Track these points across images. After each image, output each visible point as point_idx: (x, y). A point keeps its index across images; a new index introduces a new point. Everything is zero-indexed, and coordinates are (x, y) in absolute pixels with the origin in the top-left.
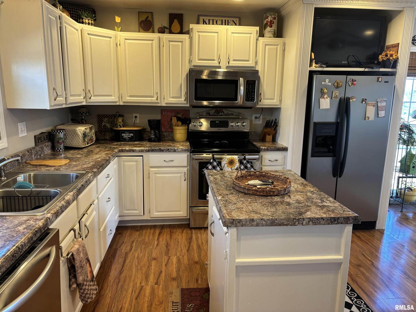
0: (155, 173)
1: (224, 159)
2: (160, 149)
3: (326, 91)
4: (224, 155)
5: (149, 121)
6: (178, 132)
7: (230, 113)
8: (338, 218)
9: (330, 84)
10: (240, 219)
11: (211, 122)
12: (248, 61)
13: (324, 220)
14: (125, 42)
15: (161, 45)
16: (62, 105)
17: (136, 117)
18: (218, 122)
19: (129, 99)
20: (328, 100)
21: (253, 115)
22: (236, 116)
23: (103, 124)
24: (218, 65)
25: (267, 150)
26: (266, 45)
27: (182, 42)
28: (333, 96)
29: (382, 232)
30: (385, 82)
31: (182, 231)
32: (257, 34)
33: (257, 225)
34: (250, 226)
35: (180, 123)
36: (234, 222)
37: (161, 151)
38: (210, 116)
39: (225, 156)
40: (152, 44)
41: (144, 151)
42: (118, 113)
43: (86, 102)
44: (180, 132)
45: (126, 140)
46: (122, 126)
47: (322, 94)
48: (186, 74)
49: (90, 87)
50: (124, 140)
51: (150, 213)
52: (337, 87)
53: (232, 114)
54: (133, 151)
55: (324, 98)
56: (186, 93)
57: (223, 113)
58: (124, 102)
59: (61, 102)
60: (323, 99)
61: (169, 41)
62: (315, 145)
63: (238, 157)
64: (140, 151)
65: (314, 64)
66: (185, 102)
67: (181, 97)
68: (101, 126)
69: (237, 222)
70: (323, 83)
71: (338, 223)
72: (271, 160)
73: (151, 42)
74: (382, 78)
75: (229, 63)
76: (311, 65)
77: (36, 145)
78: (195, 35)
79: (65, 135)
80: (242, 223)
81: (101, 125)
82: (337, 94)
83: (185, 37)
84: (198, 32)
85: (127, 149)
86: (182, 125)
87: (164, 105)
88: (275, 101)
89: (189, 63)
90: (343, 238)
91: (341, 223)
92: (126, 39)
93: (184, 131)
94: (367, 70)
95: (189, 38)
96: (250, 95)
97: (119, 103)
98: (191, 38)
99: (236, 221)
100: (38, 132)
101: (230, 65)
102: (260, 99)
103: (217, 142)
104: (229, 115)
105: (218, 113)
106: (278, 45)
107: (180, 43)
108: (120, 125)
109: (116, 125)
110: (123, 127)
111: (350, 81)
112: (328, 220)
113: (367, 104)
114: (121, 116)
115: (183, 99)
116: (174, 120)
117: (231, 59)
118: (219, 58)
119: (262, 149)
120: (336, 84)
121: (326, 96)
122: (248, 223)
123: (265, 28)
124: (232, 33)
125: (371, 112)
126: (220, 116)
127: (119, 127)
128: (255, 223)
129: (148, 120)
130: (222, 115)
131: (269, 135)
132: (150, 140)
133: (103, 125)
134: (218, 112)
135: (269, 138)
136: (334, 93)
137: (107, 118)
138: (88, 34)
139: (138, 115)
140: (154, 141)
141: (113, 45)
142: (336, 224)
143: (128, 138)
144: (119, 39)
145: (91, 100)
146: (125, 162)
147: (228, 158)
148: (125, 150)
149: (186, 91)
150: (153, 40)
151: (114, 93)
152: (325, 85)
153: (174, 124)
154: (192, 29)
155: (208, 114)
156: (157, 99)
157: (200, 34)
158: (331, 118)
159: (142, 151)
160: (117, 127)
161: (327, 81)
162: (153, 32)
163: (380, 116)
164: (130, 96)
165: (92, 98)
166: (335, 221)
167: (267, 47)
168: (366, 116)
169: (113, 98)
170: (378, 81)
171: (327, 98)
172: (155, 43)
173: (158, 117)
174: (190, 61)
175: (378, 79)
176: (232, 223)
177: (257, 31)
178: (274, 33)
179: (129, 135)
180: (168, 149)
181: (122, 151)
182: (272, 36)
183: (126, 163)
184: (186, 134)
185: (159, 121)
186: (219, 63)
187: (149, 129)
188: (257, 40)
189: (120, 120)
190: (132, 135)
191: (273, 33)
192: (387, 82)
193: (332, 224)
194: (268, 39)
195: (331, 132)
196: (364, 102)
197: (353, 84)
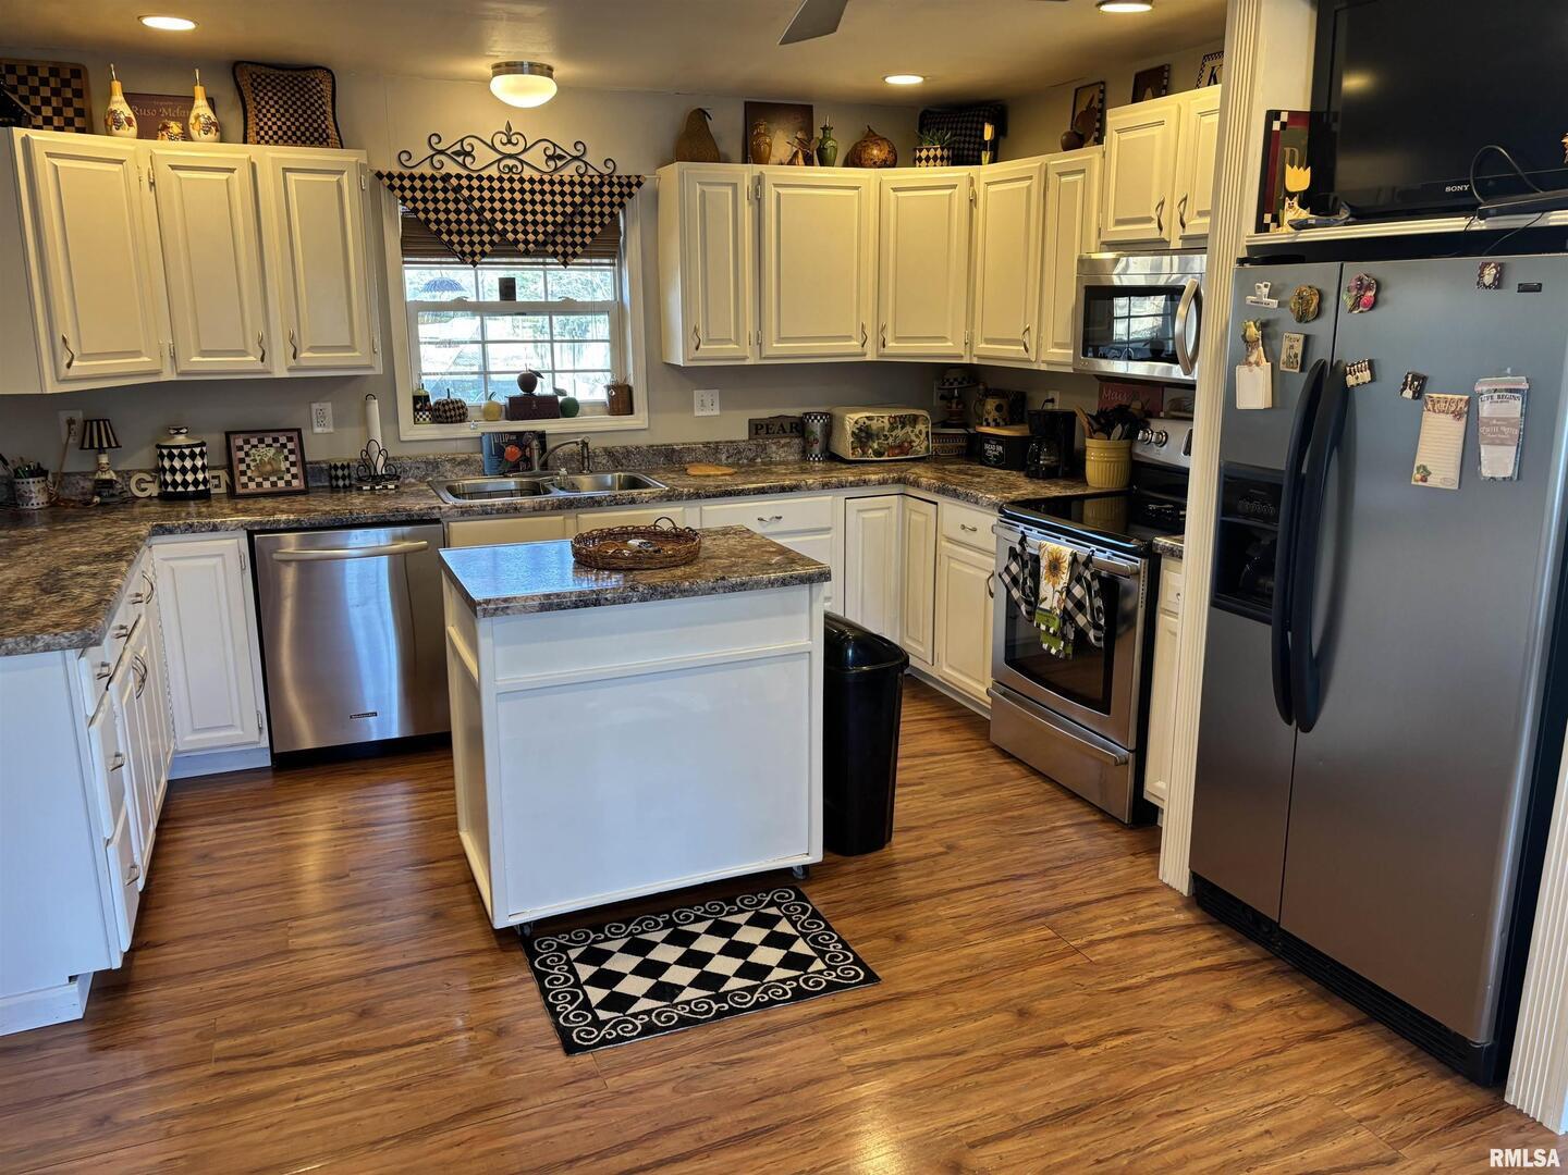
0: (948, 557)
2: (955, 490)
3: (1257, 332)
9: (1274, 302)
14: (986, 191)
17: (1053, 400)
24: (1156, 235)
27: (1085, 170)
28: (1283, 356)
30: (1523, 287)
37: (956, 497)
40: (1029, 189)
44: (1097, 458)
45: (990, 461)
46: (992, 424)
47: (1247, 345)
52: (1300, 317)
54: (920, 486)
55: (1250, 363)
58: (978, 357)
59: (730, 354)
60: (1246, 368)
61: (1060, 174)
64: (930, 490)
67: (1065, 345)
70: (1249, 298)
75: (1183, 225)
77: (749, 438)
78: (1112, 143)
82: (1298, 347)
84: (1118, 130)
95: (1101, 156)
97: (971, 359)
98: (1104, 157)
100: (764, 414)
101: (1189, 232)
107: (1080, 178)
108: (986, 420)
109: (980, 417)
110: (997, 425)
113: (1424, 404)
115: (1069, 351)
118: (1161, 210)
120: (1294, 303)
121: (1256, 355)
124: (1201, 114)
136: (1286, 345)
138: (895, 190)
143: (995, 456)
144: (978, 184)
150: (1031, 178)
151: (953, 332)
152: (1257, 308)
154: (1108, 124)
156: (1026, 351)
157: (1122, 137)
159: (935, 490)
160: (980, 425)
161: (1264, 290)
164: (988, 341)
168: (1417, 465)
169: (950, 344)
171: (1257, 364)
174: (1098, 231)
175: (1481, 271)
179: (996, 450)
180: (967, 495)
183: (912, 516)
186: (1161, 227)
190: (1000, 448)
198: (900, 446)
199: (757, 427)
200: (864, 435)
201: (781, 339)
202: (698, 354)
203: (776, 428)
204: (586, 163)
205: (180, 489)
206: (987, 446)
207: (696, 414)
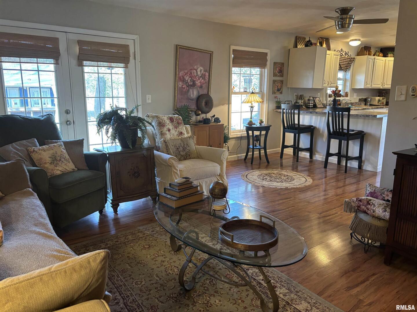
16: (369, 87)
43: (382, 88)
49: (385, 82)
59: (369, 86)
77: (359, 102)
79: (371, 100)
100: (361, 98)
138: (388, 61)
145: (384, 87)
165: (385, 86)
198: (383, 103)
199: (360, 100)
200: (379, 101)
201: (374, 84)
202: (366, 86)
203: (362, 100)
204: (348, 55)
205: (309, 106)
207: (354, 97)
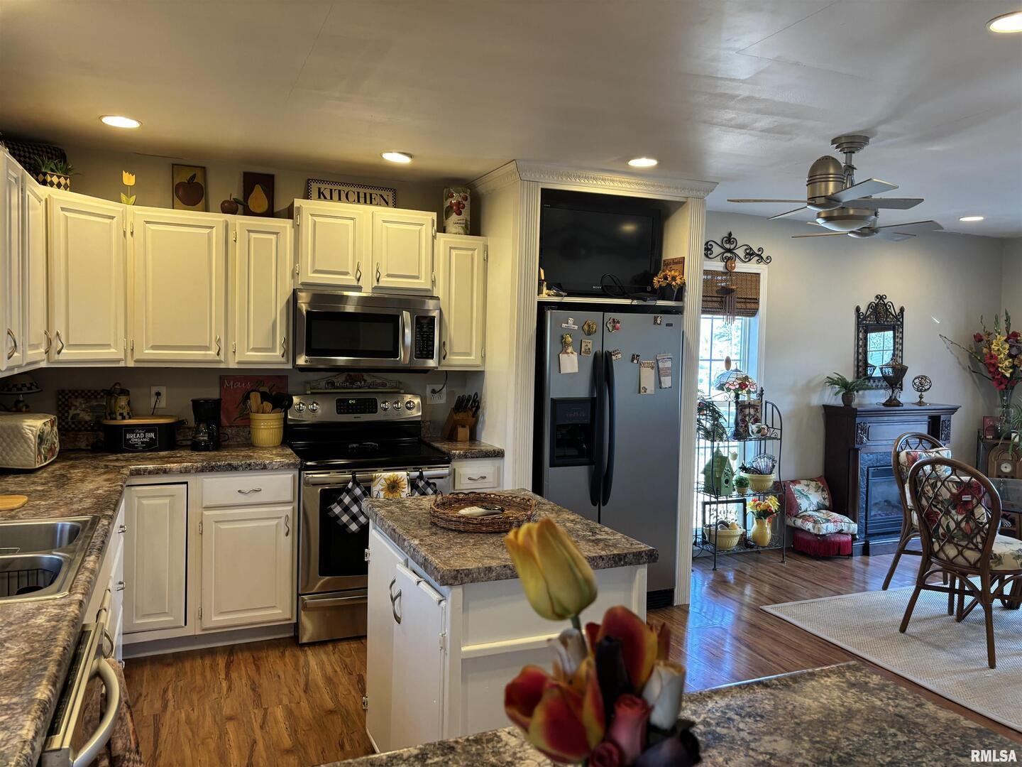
0: (216, 522)
1: (377, 480)
2: (230, 465)
3: (570, 339)
4: (376, 471)
5: (196, 404)
6: (262, 425)
7: (379, 381)
8: (625, 555)
9: (576, 327)
10: (468, 570)
11: (338, 401)
12: (417, 278)
13: (603, 560)
14: (145, 228)
15: (231, 239)
16: (13, 368)
17: (158, 394)
18: (354, 402)
19: (148, 354)
20: (575, 357)
21: (428, 386)
22: (392, 388)
23: (72, 412)
24: (355, 283)
25: (465, 457)
26: (451, 248)
27: (277, 233)
28: (583, 349)
29: (685, 609)
30: (667, 325)
31: (280, 654)
32: (433, 226)
33: (498, 578)
34: (486, 581)
35: (268, 405)
36: (459, 575)
37: (231, 470)
38: (334, 389)
39: (380, 474)
40: (209, 236)
41: (193, 471)
42: (120, 385)
44: (267, 427)
45: (138, 448)
46: (127, 417)
47: (564, 345)
48: (285, 300)
50: (132, 448)
51: (201, 618)
52: (589, 333)
53: (384, 385)
54: (165, 472)
55: (568, 353)
56: (286, 341)
57: (363, 383)
58: (137, 361)
60: (566, 355)
61: (249, 231)
62: (556, 443)
63: (408, 475)
64: (181, 472)
65: (545, 290)
66: (283, 360)
67: (273, 349)
68: (67, 418)
69: (463, 575)
70: (564, 325)
71: (625, 564)
72: (474, 477)
73: (207, 231)
74: (661, 318)
75: (378, 281)
76: (540, 292)
78: (307, 221)
80: (473, 576)
81: (66, 415)
82: (590, 346)
83: (285, 224)
84: (312, 215)
85: (150, 467)
86: (273, 409)
87: (233, 365)
88: (472, 358)
89: (293, 276)
90: (634, 592)
91: (631, 564)
92: (147, 222)
93: (277, 423)
94: (635, 302)
95: (293, 227)
96: (423, 345)
97: (125, 363)
98: (297, 228)
99: (461, 574)
101: (381, 284)
102: (443, 354)
103: (355, 445)
104: (376, 385)
105: (352, 383)
106: (474, 250)
107: (273, 237)
108: (121, 414)
109: (113, 413)
110: (130, 418)
111: (610, 323)
112: (610, 559)
113: (641, 364)
114: (125, 392)
115: (278, 352)
116: (255, 399)
117: (383, 273)
118: (358, 269)
119: (455, 454)
120: (586, 327)
121: (570, 349)
122: (482, 575)
123: (447, 216)
124: (384, 221)
125: (648, 378)
126: (356, 388)
127: (120, 417)
128: (494, 574)
129: (192, 401)
130: (360, 388)
131: (464, 426)
132: (196, 447)
133: (71, 415)
134: (352, 381)
135: (463, 433)
136: (583, 345)
137: (83, 397)
138: (63, 209)
139: (163, 390)
140: (206, 449)
141: (115, 235)
142: (623, 565)
143: (142, 443)
144: (130, 219)
145: (61, 357)
146: (141, 499)
147: (386, 477)
148: (145, 470)
149: (284, 335)
150: (212, 228)
151: (116, 341)
152: (568, 329)
153: (254, 408)
154: (299, 208)
155: (330, 385)
156: (218, 354)
157: (317, 219)
158: (582, 390)
159: (186, 471)
160: (115, 419)
161: (571, 322)
162: (206, 209)
163: (663, 386)
164: (154, 347)
165: (64, 351)
166: (620, 560)
167: (454, 252)
168: (642, 387)
169: (113, 350)
170: (655, 322)
171: (572, 353)
172: (218, 234)
173: (213, 393)
174: (295, 274)
175: (656, 319)
176: (455, 578)
177: (433, 220)
178: (466, 227)
179: (145, 437)
180: (250, 465)
181: (138, 473)
182: (462, 231)
183: (145, 502)
184: (282, 430)
185: (217, 403)
186: (359, 280)
187: (191, 422)
188: (434, 237)
189: (123, 401)
190: (152, 435)
191: (464, 226)
192: (671, 325)
193: (616, 566)
194: (454, 238)
195: (582, 417)
196: (635, 361)
197: (614, 328)
198: (51, 449)
206: (128, 436)
